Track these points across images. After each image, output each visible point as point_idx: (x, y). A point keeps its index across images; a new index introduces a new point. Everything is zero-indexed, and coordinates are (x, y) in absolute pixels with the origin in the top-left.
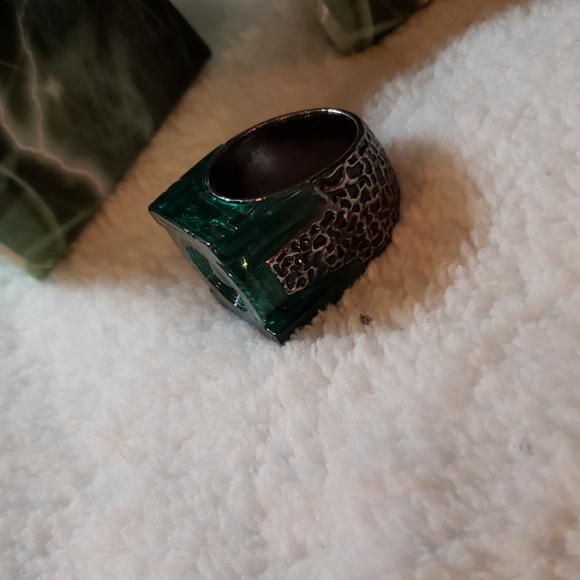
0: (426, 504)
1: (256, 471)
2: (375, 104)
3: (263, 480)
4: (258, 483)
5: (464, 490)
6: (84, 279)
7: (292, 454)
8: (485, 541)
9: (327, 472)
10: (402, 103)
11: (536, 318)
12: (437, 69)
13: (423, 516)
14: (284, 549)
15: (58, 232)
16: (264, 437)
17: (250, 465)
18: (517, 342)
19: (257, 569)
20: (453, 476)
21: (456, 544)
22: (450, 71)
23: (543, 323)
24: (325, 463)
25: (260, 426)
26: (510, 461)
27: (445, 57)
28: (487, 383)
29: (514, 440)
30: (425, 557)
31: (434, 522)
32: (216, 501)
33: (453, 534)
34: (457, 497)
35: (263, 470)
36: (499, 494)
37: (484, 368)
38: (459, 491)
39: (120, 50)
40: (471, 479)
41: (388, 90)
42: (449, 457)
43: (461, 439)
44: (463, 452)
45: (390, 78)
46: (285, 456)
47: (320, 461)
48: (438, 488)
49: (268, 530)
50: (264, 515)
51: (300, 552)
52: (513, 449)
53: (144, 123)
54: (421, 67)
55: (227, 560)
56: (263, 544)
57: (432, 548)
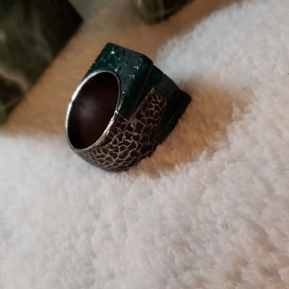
0: (174, 253)
1: (93, 234)
2: (163, 50)
3: (95, 239)
4: (93, 240)
5: (194, 246)
6: (13, 133)
7: (111, 226)
8: (202, 272)
9: (127, 235)
10: (176, 50)
11: (234, 161)
12: (195, 34)
13: (172, 258)
14: (103, 273)
15: (2, 109)
16: (97, 216)
17: (89, 230)
18: (224, 173)
19: (90, 283)
20: (189, 239)
21: (188, 273)
22: (200, 35)
23: (237, 164)
24: (127, 231)
25: (96, 211)
26: (217, 232)
27: (199, 28)
28: (209, 193)
29: (220, 222)
30: (172, 279)
31: (177, 262)
32: (72, 247)
33: (186, 268)
34: (189, 249)
35: (96, 233)
36: (210, 250)
37: (207, 185)
38: (191, 247)
40: (197, 241)
41: (170, 43)
42: (188, 229)
43: (194, 220)
44: (195, 227)
45: (171, 37)
46: (107, 226)
47: (124, 230)
48: (181, 245)
49: (96, 264)
50: (95, 256)
51: (111, 275)
52: (218, 227)
54: (186, 32)
55: (75, 278)
56: (93, 271)
57: (176, 275)
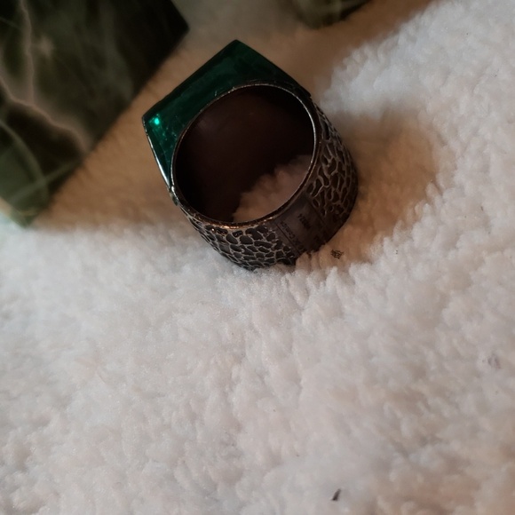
0: (399, 414)
1: (231, 390)
2: (344, 67)
3: (239, 396)
4: (234, 399)
5: (434, 401)
6: (64, 226)
7: (267, 373)
8: (456, 447)
9: (301, 388)
10: (369, 66)
11: (502, 249)
12: (402, 38)
13: (396, 425)
14: (260, 458)
15: (42, 182)
16: (239, 359)
17: (226, 384)
18: (484, 270)
19: (232, 478)
20: (424, 388)
21: (429, 449)
22: (413, 40)
23: (508, 253)
24: (300, 380)
25: (235, 350)
26: (478, 375)
27: (409, 29)
28: (456, 306)
29: (483, 356)
30: (399, 460)
31: (406, 429)
32: (193, 417)
33: (423, 441)
34: (428, 407)
35: (238, 389)
36: (469, 404)
37: (452, 292)
38: (430, 402)
39: (107, 17)
40: (440, 392)
41: (356, 55)
42: (420, 372)
43: (430, 356)
44: (433, 367)
45: (358, 44)
46: (260, 375)
47: (294, 379)
48: (410, 400)
49: (243, 442)
50: (239, 427)
51: (275, 461)
52: (481, 365)
53: (125, 87)
54: (385, 37)
55: (204, 468)
56: (238, 455)
57: (405, 453)
